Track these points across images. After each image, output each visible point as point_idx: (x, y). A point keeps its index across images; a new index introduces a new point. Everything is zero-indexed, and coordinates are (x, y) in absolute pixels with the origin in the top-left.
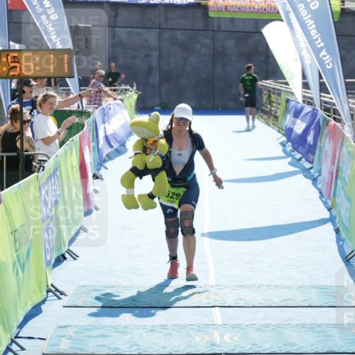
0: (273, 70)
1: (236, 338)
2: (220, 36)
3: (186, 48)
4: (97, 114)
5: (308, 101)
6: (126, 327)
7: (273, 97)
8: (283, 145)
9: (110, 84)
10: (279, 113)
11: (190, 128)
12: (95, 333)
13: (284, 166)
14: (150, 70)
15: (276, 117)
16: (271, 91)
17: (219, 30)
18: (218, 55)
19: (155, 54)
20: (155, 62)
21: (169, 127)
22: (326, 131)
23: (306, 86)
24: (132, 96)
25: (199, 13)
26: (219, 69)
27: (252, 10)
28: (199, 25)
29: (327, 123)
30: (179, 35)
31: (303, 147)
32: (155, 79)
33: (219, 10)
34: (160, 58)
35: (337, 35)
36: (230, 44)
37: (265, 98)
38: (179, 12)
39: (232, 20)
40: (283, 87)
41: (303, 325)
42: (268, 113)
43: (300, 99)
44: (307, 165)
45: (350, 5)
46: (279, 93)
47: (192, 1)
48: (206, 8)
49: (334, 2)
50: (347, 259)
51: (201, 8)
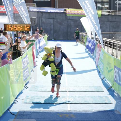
0: (83, 30)
1: (72, 99)
2: (70, 21)
3: (61, 24)
4: (37, 41)
5: (92, 38)
6: (44, 96)
7: (83, 37)
8: (86, 49)
10: (85, 41)
11: (61, 50)
12: (36, 98)
13: (87, 55)
14: (51, 30)
15: (84, 42)
16: (83, 36)
17: (69, 19)
18: (69, 26)
19: (52, 25)
20: (52, 27)
21: (55, 50)
22: (97, 46)
23: (92, 34)
24: (46, 36)
25: (64, 15)
27: (78, 14)
28: (64, 18)
29: (97, 44)
30: (59, 20)
31: (91, 50)
32: (52, 32)
33: (69, 14)
34: (54, 26)
35: (99, 21)
36: (72, 23)
37: (81, 37)
38: (59, 14)
39: (73, 17)
40: (86, 34)
41: (90, 96)
42: (82, 41)
43: (90, 38)
44: (92, 55)
45: (104, 13)
46: (85, 36)
47: (62, 11)
48: (66, 13)
49: (100, 12)
50: (102, 79)
51: (64, 13)
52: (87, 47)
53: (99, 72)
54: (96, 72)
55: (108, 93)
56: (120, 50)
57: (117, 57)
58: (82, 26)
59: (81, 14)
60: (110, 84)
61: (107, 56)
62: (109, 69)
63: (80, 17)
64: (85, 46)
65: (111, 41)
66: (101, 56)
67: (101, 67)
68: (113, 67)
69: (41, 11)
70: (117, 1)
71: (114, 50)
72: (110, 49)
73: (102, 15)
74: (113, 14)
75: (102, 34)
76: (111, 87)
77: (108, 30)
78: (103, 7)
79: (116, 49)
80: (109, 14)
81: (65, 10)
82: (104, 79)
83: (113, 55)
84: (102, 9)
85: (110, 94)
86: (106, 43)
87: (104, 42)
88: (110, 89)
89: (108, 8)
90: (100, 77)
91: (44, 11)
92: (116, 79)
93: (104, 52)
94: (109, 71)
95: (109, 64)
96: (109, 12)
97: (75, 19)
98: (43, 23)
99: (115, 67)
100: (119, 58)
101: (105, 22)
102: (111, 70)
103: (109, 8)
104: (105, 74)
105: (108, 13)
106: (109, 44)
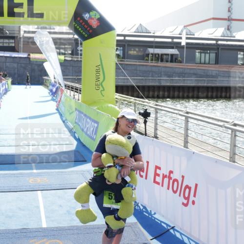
0: (47, 75)
3: (25, 68)
5: (55, 82)
8: (49, 93)
9: (5, 77)
10: (48, 85)
13: (50, 98)
14: (15, 74)
16: (46, 80)
17: (33, 64)
18: (33, 70)
19: (16, 70)
20: (16, 72)
22: (60, 90)
23: (55, 78)
24: (10, 81)
25: (28, 60)
26: (33, 74)
27: (42, 59)
28: (28, 62)
30: (23, 65)
31: (54, 94)
32: (16, 76)
33: (33, 59)
34: (18, 70)
36: (36, 67)
37: (45, 81)
38: (23, 59)
39: (37, 61)
40: (49, 78)
42: (45, 85)
43: (53, 82)
44: (55, 98)
45: (67, 58)
46: (48, 80)
47: (26, 56)
48: (29, 58)
49: (62, 57)
50: (64, 122)
51: (28, 58)
52: (51, 91)
53: (61, 115)
54: (58, 115)
55: (70, 134)
56: (80, 93)
57: (79, 100)
58: (45, 71)
59: (43, 59)
60: (71, 126)
61: (69, 100)
62: (71, 111)
63: (43, 62)
64: (48, 89)
65: (73, 84)
66: (62, 99)
67: (62, 109)
68: (74, 110)
69: (5, 55)
70: (79, 47)
71: (76, 93)
72: (72, 93)
73: (65, 60)
74: (76, 59)
75: (64, 78)
76: (72, 129)
77: (71, 75)
78: (66, 52)
79: (77, 92)
80: (72, 60)
81: (29, 55)
82: (66, 122)
83: (74, 98)
84: (64, 54)
85: (72, 135)
86: (68, 87)
87: (66, 86)
88: (70, 131)
89: (70, 54)
90: (62, 119)
91: (8, 55)
92: (76, 121)
93: (65, 96)
94: (70, 114)
95: (70, 107)
96: (72, 57)
97: (38, 63)
98: (7, 67)
99: (76, 109)
100: (80, 101)
101: (68, 67)
102: (72, 112)
103: (72, 54)
104: (67, 116)
105: (70, 59)
106: (72, 88)
